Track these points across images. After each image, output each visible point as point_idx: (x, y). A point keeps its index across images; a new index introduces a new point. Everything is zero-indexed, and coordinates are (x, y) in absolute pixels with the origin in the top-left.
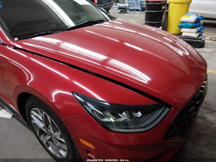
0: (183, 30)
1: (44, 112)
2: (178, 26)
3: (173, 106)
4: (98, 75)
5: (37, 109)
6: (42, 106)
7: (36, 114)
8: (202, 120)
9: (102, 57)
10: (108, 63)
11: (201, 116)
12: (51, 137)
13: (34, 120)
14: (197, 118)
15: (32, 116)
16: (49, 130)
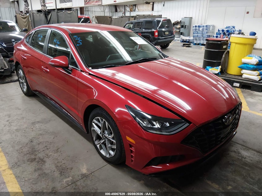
0: (244, 71)
1: (104, 120)
2: (239, 67)
3: (192, 123)
4: (144, 97)
5: (99, 118)
6: (104, 115)
7: (96, 122)
8: (235, 154)
9: (153, 88)
10: (158, 92)
11: (236, 150)
12: (105, 141)
13: (94, 127)
14: (232, 152)
15: (94, 124)
16: (105, 135)
